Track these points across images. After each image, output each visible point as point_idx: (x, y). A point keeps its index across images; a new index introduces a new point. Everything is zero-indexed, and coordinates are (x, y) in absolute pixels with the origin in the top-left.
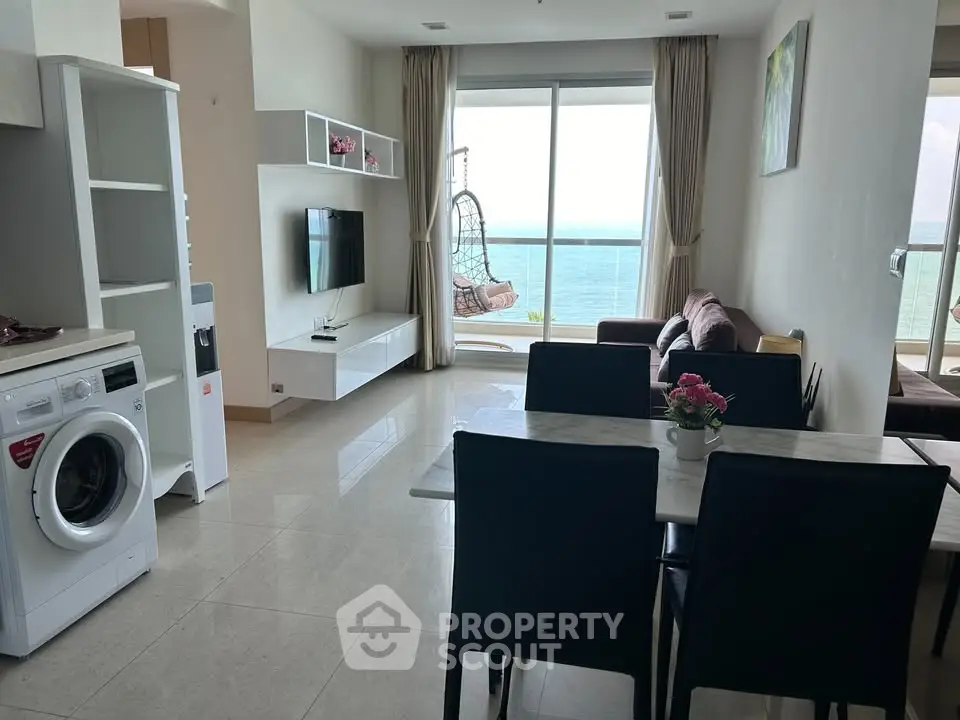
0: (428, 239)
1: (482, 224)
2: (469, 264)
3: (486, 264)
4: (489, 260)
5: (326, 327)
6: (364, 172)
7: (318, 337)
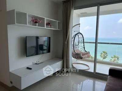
0: (66, 43)
1: (83, 39)
2: (81, 47)
3: (84, 48)
4: (85, 47)
5: (36, 64)
6: (45, 28)
7: (28, 68)
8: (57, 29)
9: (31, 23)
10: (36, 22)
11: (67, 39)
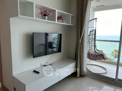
0: (80, 41)
5: (45, 66)
6: (56, 22)
7: (35, 71)
8: (70, 24)
9: (39, 17)
10: (45, 15)
11: (82, 36)
